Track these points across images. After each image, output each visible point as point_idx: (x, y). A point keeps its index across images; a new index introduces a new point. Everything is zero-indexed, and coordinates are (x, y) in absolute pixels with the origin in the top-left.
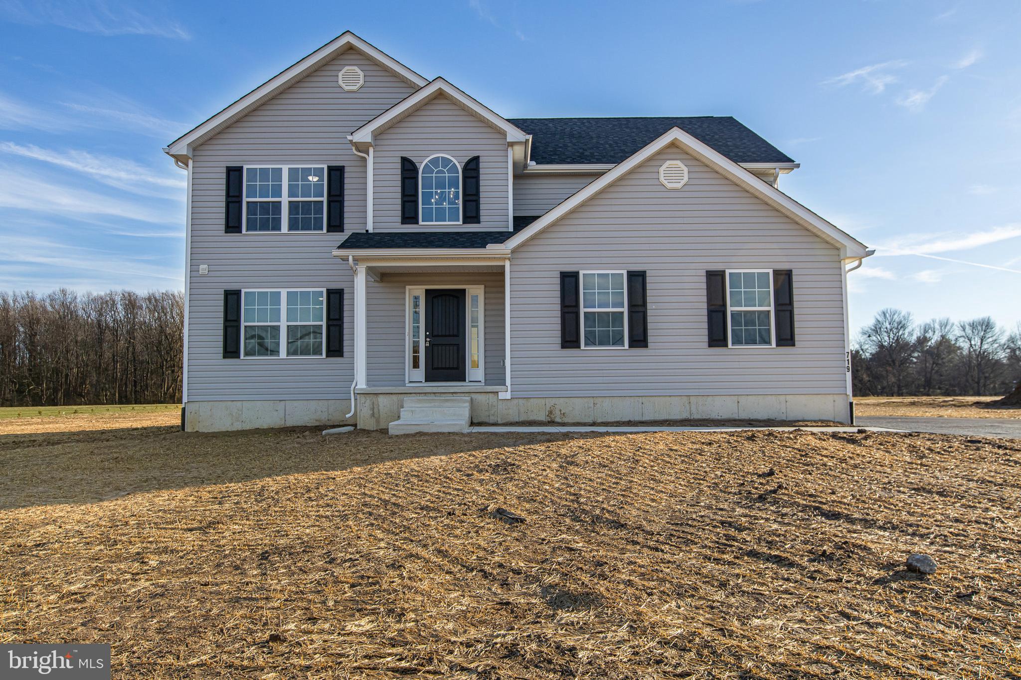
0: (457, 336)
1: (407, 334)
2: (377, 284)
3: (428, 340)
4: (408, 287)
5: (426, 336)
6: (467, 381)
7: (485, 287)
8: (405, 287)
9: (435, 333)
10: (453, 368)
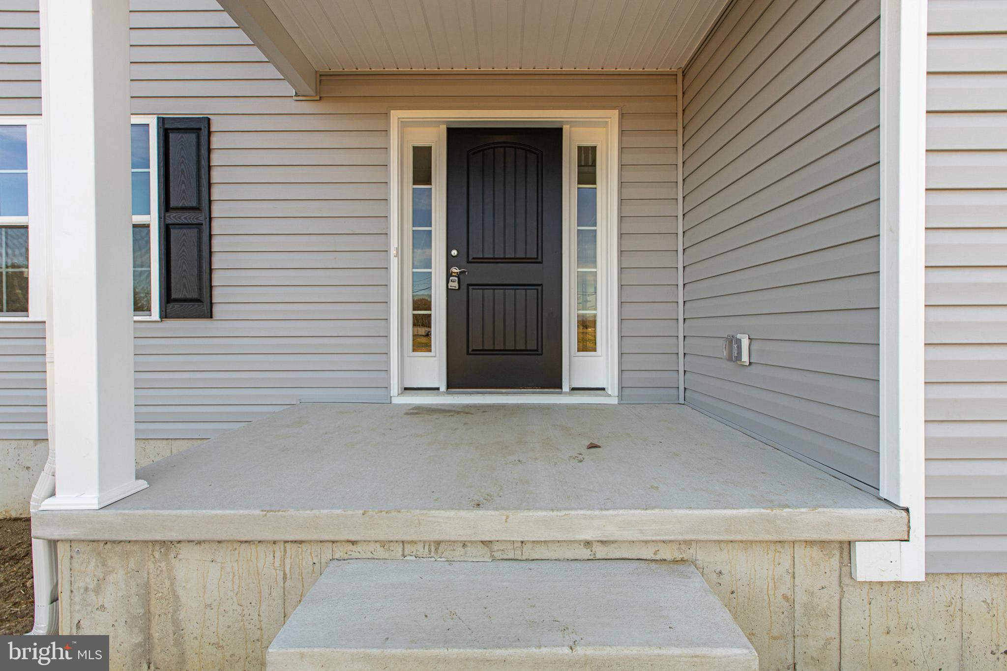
0: (536, 261)
1: (393, 252)
2: (306, 107)
3: (455, 270)
4: (396, 115)
5: (450, 262)
6: (566, 388)
7: (622, 116)
8: (387, 115)
9: (475, 253)
10: (526, 352)
